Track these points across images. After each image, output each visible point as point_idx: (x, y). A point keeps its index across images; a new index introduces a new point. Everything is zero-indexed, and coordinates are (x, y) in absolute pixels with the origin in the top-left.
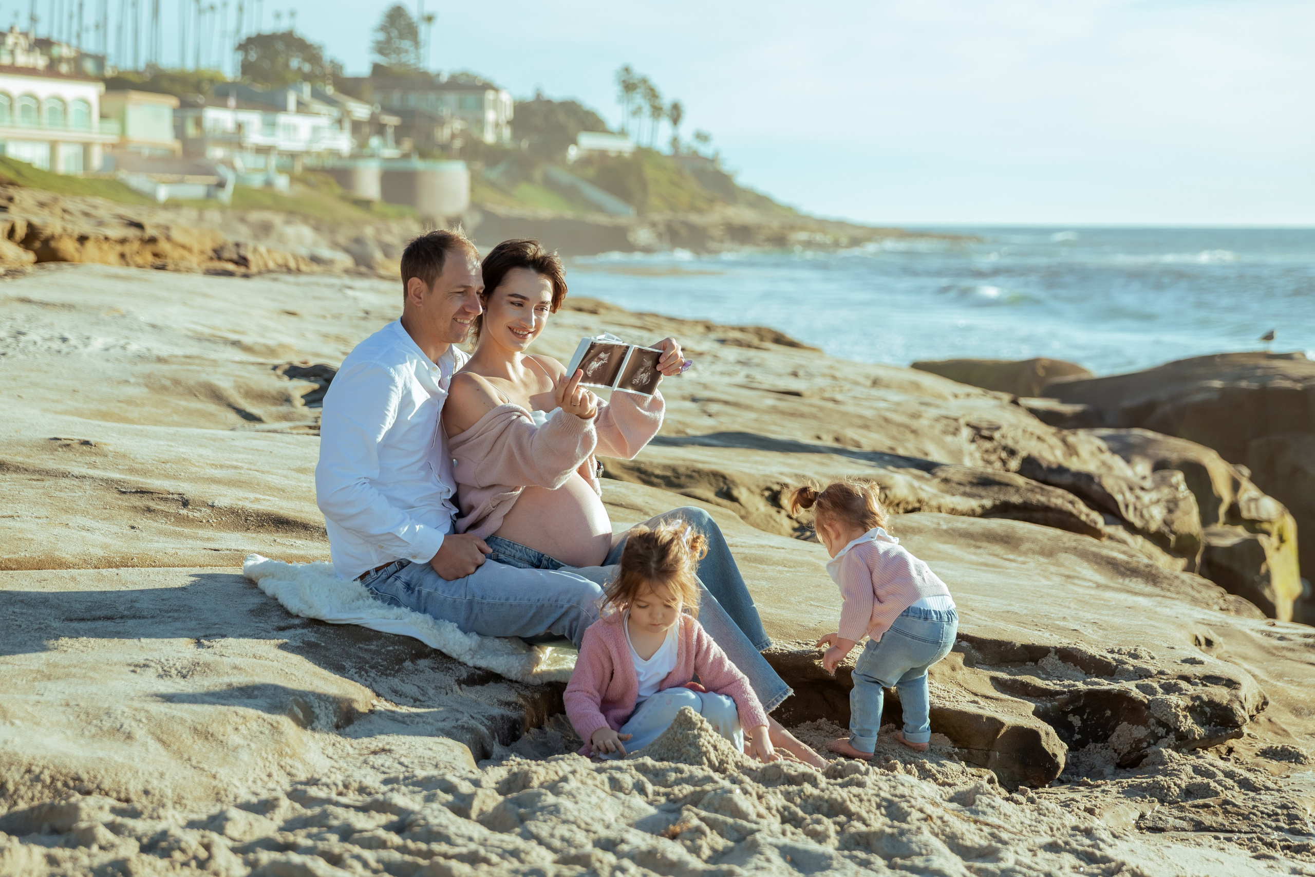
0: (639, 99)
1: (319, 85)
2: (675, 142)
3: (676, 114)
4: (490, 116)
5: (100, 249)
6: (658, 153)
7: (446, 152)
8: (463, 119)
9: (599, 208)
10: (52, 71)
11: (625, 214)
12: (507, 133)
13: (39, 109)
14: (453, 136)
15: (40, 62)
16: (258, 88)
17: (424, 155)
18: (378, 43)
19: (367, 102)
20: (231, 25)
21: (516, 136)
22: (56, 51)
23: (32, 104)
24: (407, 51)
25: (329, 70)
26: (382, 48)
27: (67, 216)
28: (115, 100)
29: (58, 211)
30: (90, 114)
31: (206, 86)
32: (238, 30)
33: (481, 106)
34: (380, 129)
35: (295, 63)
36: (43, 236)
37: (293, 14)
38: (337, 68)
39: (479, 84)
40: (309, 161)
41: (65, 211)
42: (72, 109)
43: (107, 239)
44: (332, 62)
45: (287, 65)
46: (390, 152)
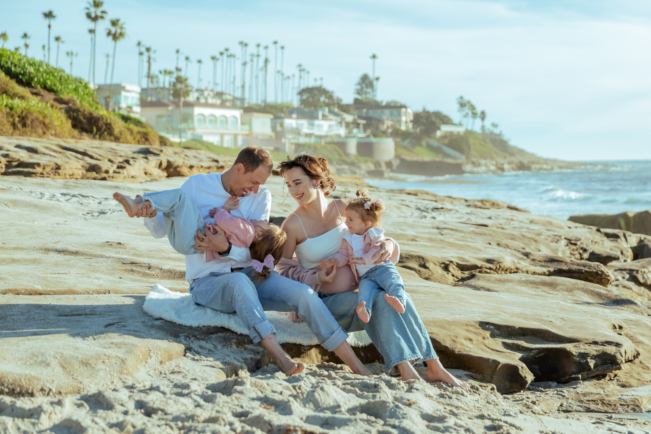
0: (467, 110)
1: (332, 108)
2: (483, 127)
3: (483, 116)
4: (404, 119)
5: (199, 171)
6: (476, 132)
7: (384, 133)
8: (392, 120)
9: (449, 156)
10: (223, 105)
11: (461, 159)
12: (411, 125)
13: (216, 121)
14: (388, 128)
15: (218, 102)
16: (307, 110)
17: (375, 136)
18: (357, 90)
19: (352, 114)
20: (296, 85)
21: (413, 127)
22: (224, 97)
23: (213, 118)
24: (369, 93)
25: (336, 102)
26: (359, 92)
27: (186, 158)
28: (248, 116)
29: (183, 156)
30: (237, 122)
31: (285, 110)
32: (299, 86)
33: (400, 115)
34: (357, 125)
35: (322, 99)
36: (174, 166)
37: (322, 79)
38: (339, 100)
39: (398, 105)
40: (328, 140)
41: (186, 156)
42: (230, 120)
43: (202, 167)
44: (337, 98)
45: (319, 100)
46: (362, 135)
